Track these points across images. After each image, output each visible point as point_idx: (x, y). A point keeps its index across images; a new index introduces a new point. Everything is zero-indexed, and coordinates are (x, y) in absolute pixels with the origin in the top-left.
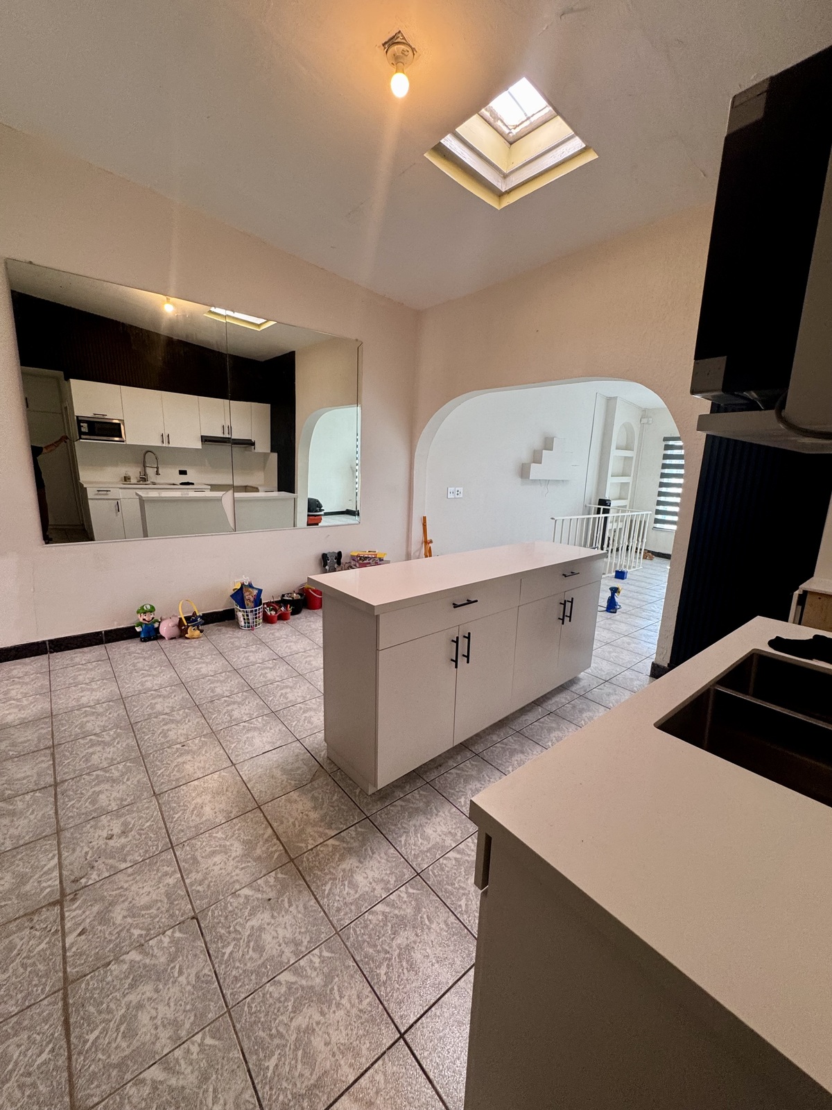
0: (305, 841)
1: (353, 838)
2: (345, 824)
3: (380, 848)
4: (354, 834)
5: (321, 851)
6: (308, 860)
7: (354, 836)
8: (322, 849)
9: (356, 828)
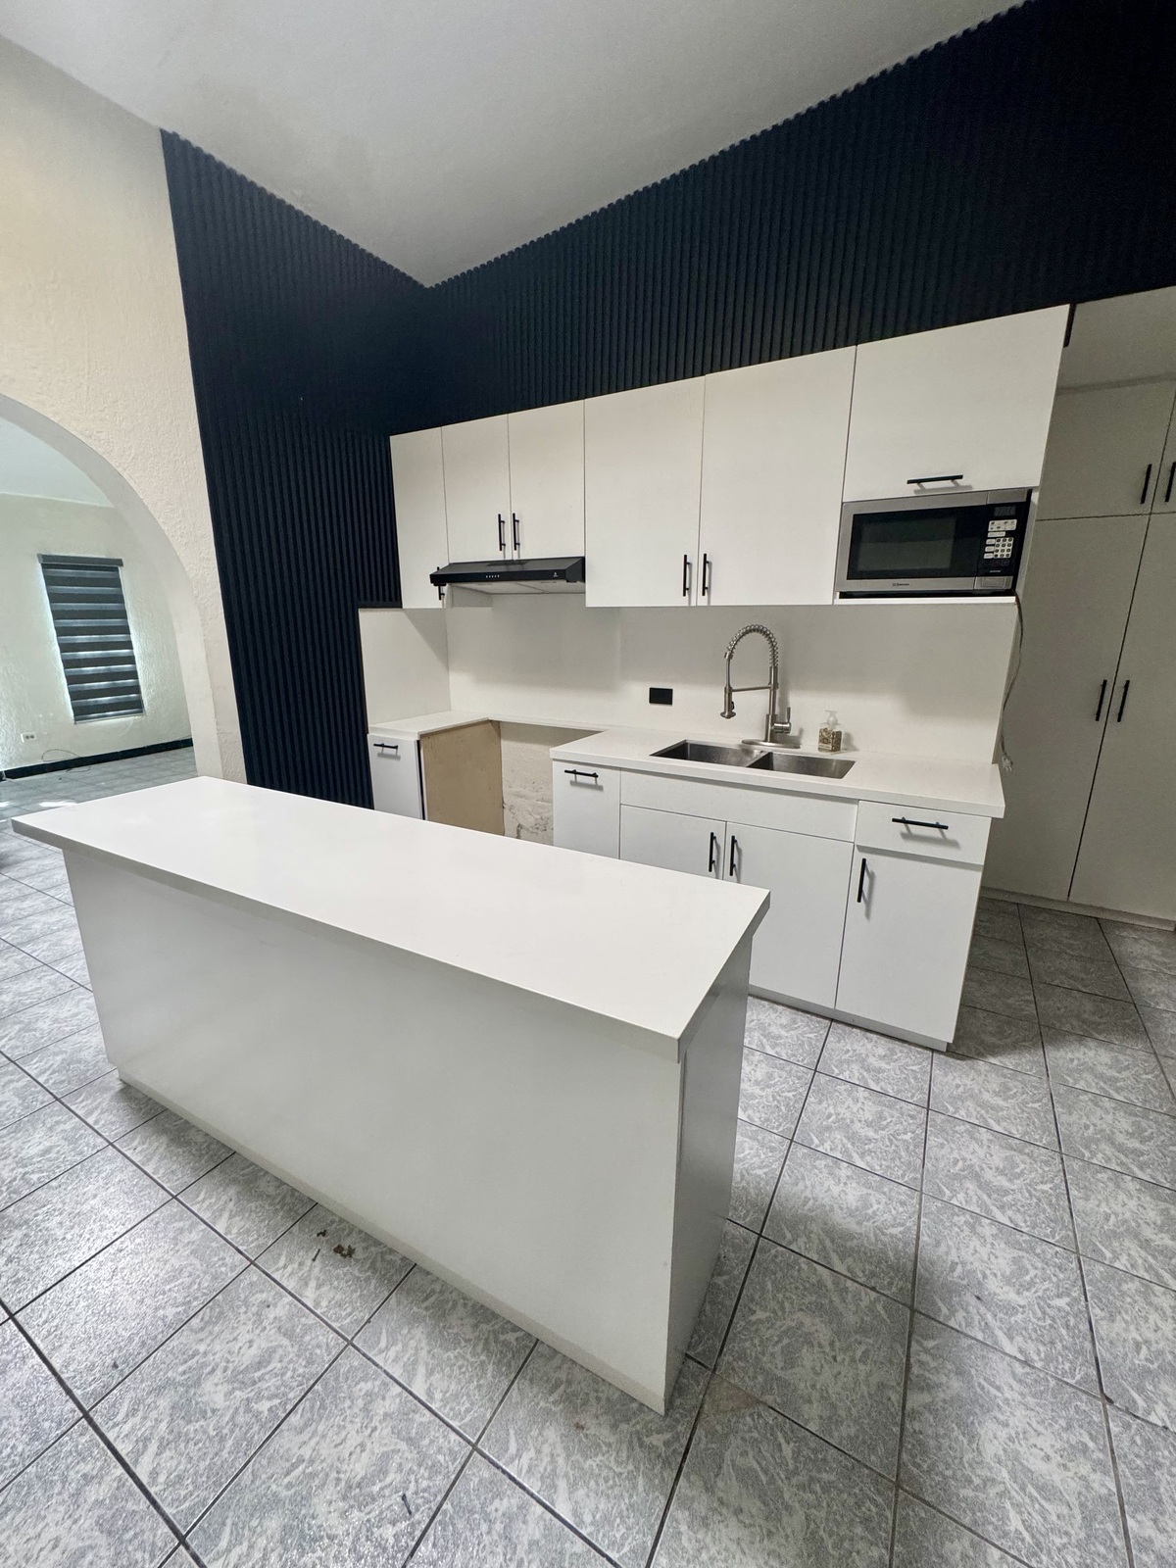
0: (871, 1309)
1: (808, 1238)
2: (796, 1262)
3: (794, 1194)
4: (802, 1241)
5: (863, 1272)
6: (890, 1284)
7: (804, 1239)
8: (861, 1274)
9: (790, 1243)
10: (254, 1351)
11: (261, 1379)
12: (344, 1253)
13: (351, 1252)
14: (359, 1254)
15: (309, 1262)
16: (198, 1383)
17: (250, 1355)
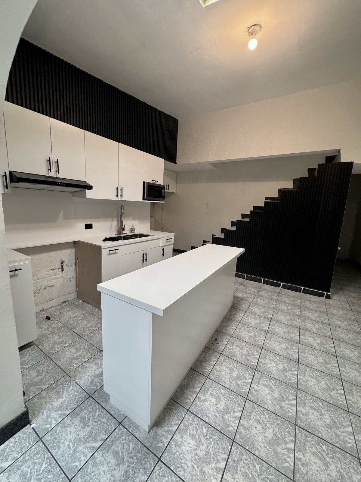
10: (237, 348)
11: (241, 346)
12: (216, 340)
13: (216, 339)
14: (216, 337)
15: (219, 345)
16: (244, 354)
17: (238, 348)
